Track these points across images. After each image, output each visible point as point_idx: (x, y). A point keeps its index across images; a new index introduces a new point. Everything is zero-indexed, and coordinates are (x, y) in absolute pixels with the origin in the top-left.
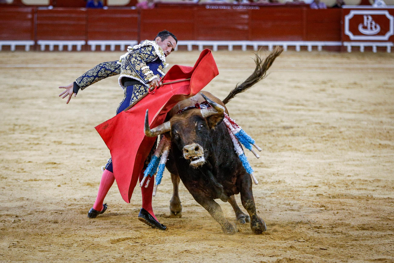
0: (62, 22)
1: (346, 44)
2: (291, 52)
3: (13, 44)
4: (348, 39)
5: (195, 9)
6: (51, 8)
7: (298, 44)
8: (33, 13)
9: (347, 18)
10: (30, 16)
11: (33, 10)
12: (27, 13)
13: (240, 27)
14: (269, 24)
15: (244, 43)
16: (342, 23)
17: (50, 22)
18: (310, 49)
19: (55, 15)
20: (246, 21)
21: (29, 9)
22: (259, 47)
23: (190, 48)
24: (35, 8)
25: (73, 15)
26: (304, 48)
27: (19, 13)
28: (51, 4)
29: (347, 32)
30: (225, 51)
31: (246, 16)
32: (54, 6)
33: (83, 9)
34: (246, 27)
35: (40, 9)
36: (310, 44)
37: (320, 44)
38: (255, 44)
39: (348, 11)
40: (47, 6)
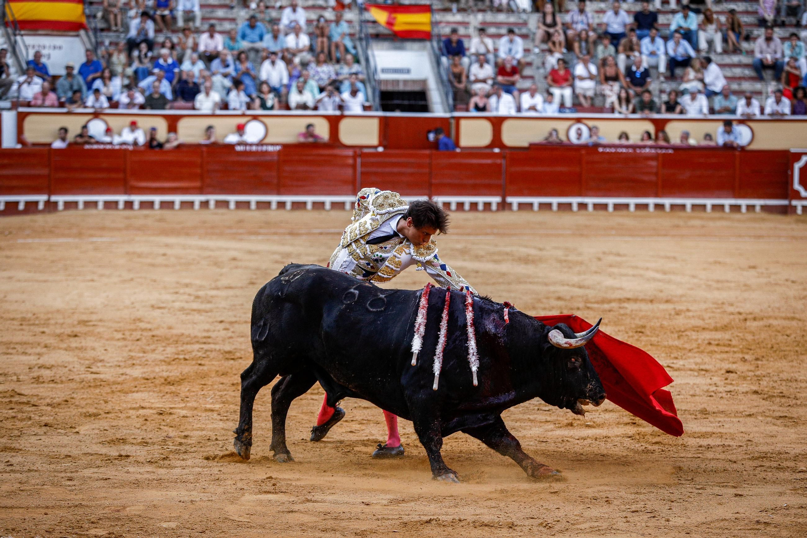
0: (396, 170)
1: (794, 203)
2: (717, 214)
3: (328, 199)
4: (797, 195)
5: (583, 152)
6: (381, 149)
7: (727, 202)
8: (354, 157)
9: (797, 166)
10: (350, 161)
11: (355, 152)
12: (347, 157)
13: (646, 178)
14: (686, 175)
15: (651, 201)
16: (789, 173)
17: (380, 170)
18: (744, 209)
19: (387, 160)
20: (654, 170)
21: (350, 153)
22: (673, 206)
23: (575, 208)
24: (358, 151)
25: (412, 160)
26: (736, 208)
27: (335, 156)
28: (380, 145)
29: (797, 186)
30: (624, 212)
31: (654, 163)
32: (385, 147)
33: (427, 152)
34: (653, 178)
35: (366, 151)
36: (743, 202)
37: (758, 202)
38: (667, 202)
39: (798, 156)
40: (376, 147)
